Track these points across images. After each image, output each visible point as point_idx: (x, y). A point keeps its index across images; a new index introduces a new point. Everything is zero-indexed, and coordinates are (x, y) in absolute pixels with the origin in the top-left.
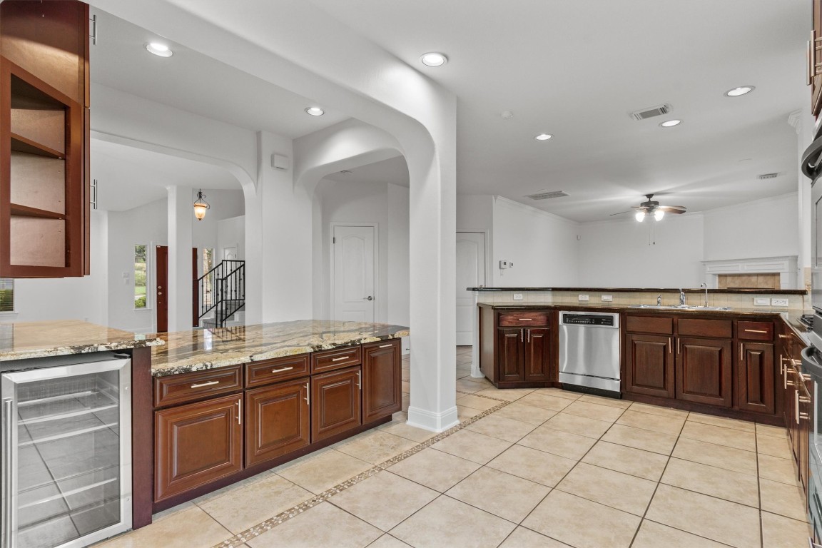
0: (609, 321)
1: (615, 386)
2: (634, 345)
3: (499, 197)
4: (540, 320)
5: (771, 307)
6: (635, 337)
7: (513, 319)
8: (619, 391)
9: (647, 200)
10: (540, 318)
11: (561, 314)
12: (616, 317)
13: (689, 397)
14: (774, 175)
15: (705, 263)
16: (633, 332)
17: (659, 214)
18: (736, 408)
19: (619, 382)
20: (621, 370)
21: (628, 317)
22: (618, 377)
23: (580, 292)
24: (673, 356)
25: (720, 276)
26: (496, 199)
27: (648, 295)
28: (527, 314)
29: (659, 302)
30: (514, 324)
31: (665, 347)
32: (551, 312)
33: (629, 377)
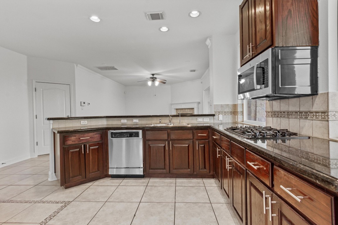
0: (137, 135)
1: (140, 172)
2: (150, 147)
3: (79, 65)
4: (96, 137)
5: (203, 122)
6: (150, 143)
7: (77, 139)
8: (143, 174)
9: (152, 76)
10: (96, 136)
11: (110, 132)
12: (140, 132)
13: (175, 171)
14: (194, 71)
15: (172, 104)
16: (149, 140)
17: (157, 83)
18: (195, 173)
19: (142, 169)
20: (143, 161)
21: (146, 132)
22: (142, 166)
23: (122, 118)
24: (168, 151)
25: (176, 109)
26: (77, 66)
27: (155, 118)
28: (86, 135)
29: (160, 122)
30: (77, 142)
31: (164, 147)
32: (103, 132)
33: (148, 165)
